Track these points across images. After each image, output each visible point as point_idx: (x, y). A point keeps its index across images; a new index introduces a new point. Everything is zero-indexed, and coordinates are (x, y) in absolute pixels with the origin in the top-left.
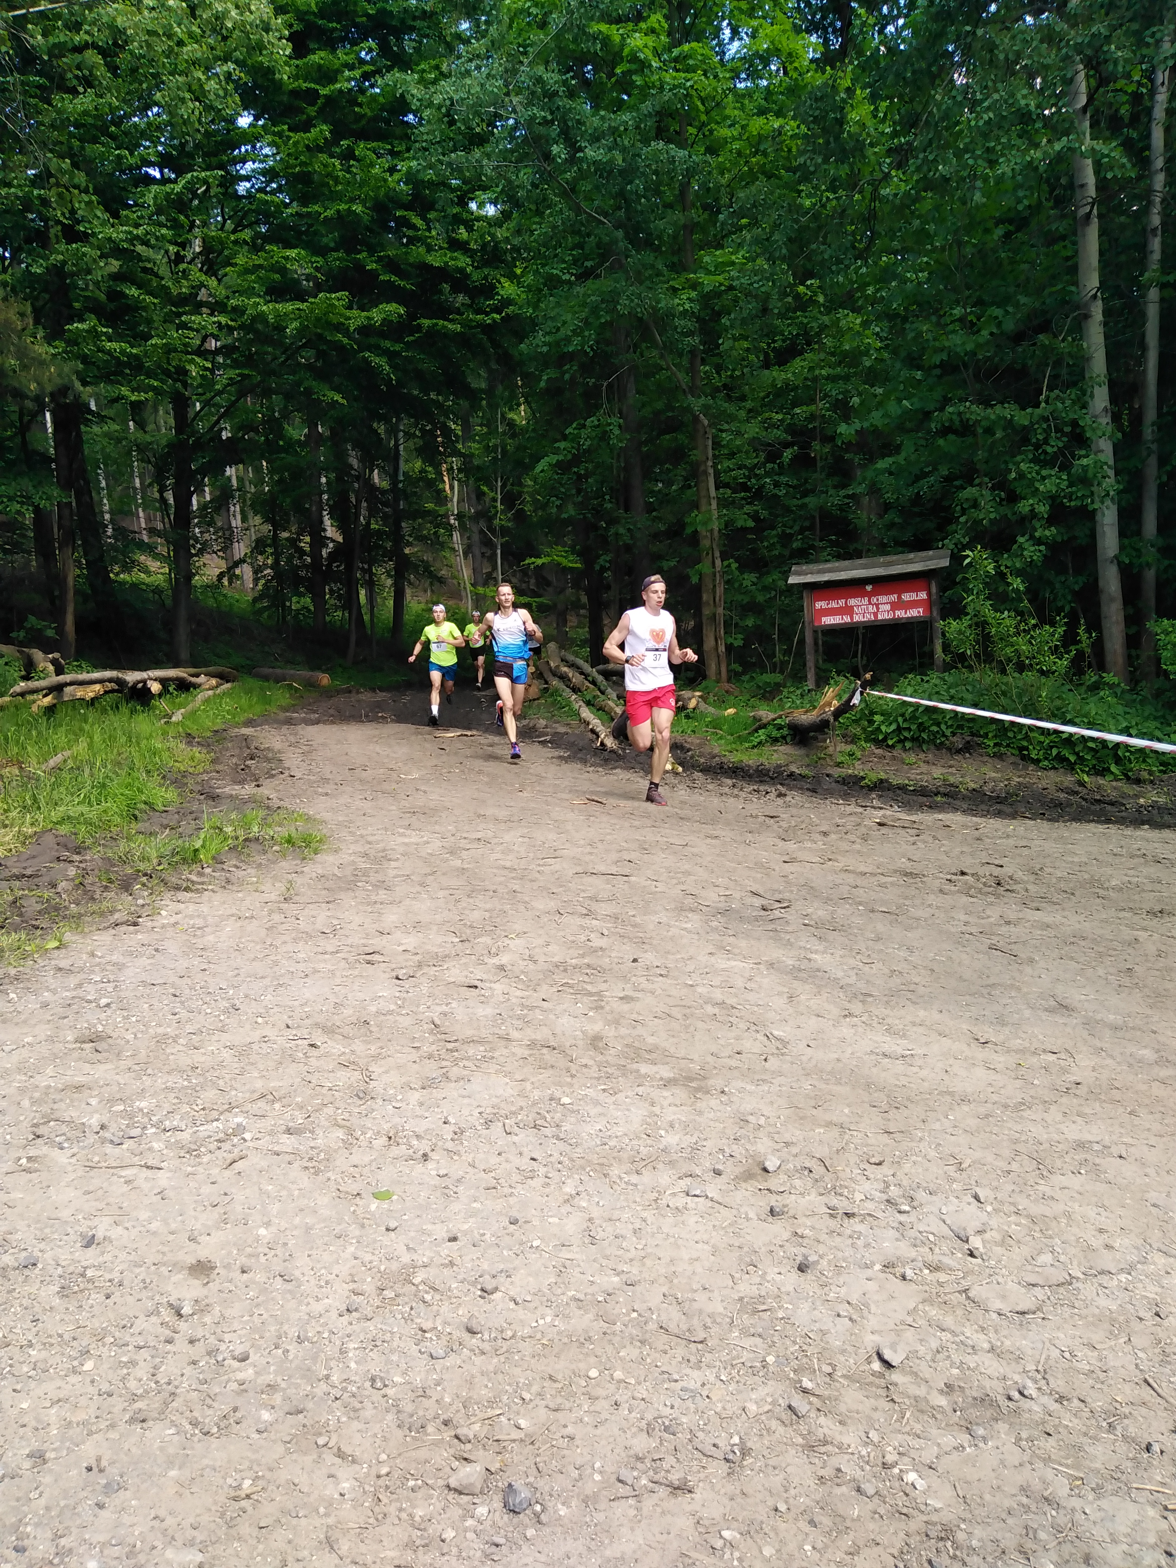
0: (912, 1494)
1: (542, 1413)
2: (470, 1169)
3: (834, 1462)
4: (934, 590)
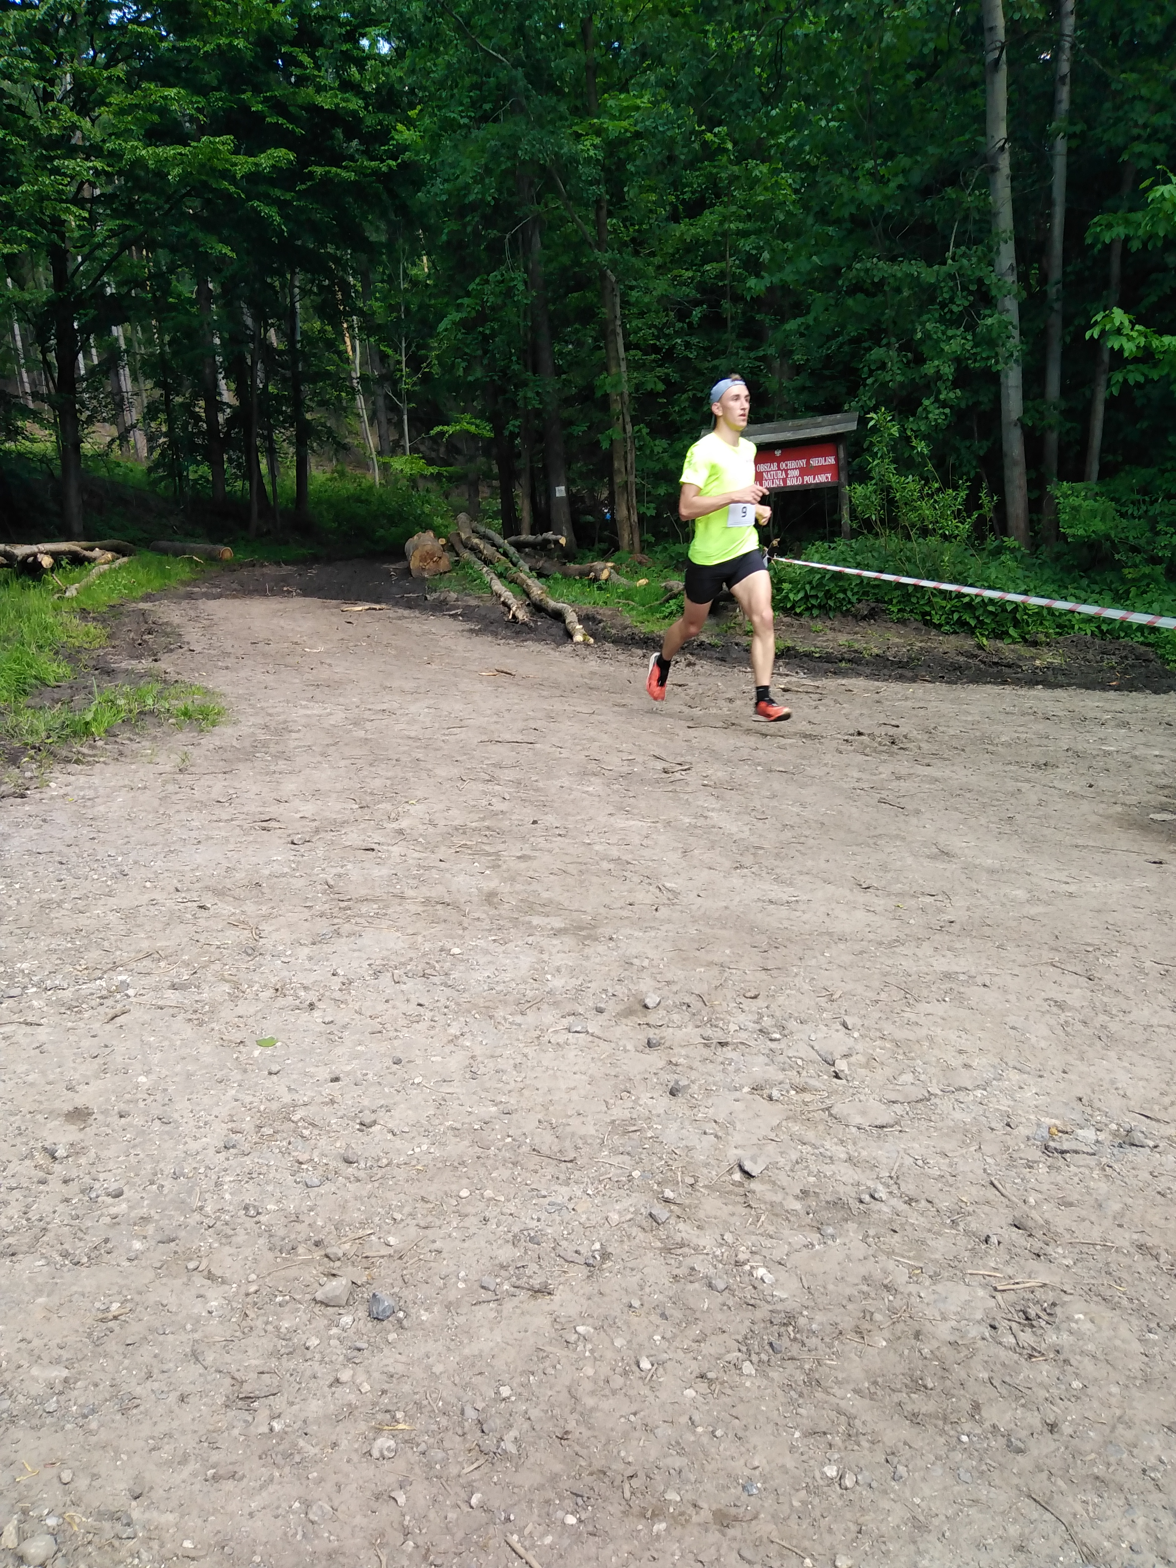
0: (760, 1287)
1: (413, 1231)
2: (356, 1016)
3: (689, 1262)
4: (842, 455)
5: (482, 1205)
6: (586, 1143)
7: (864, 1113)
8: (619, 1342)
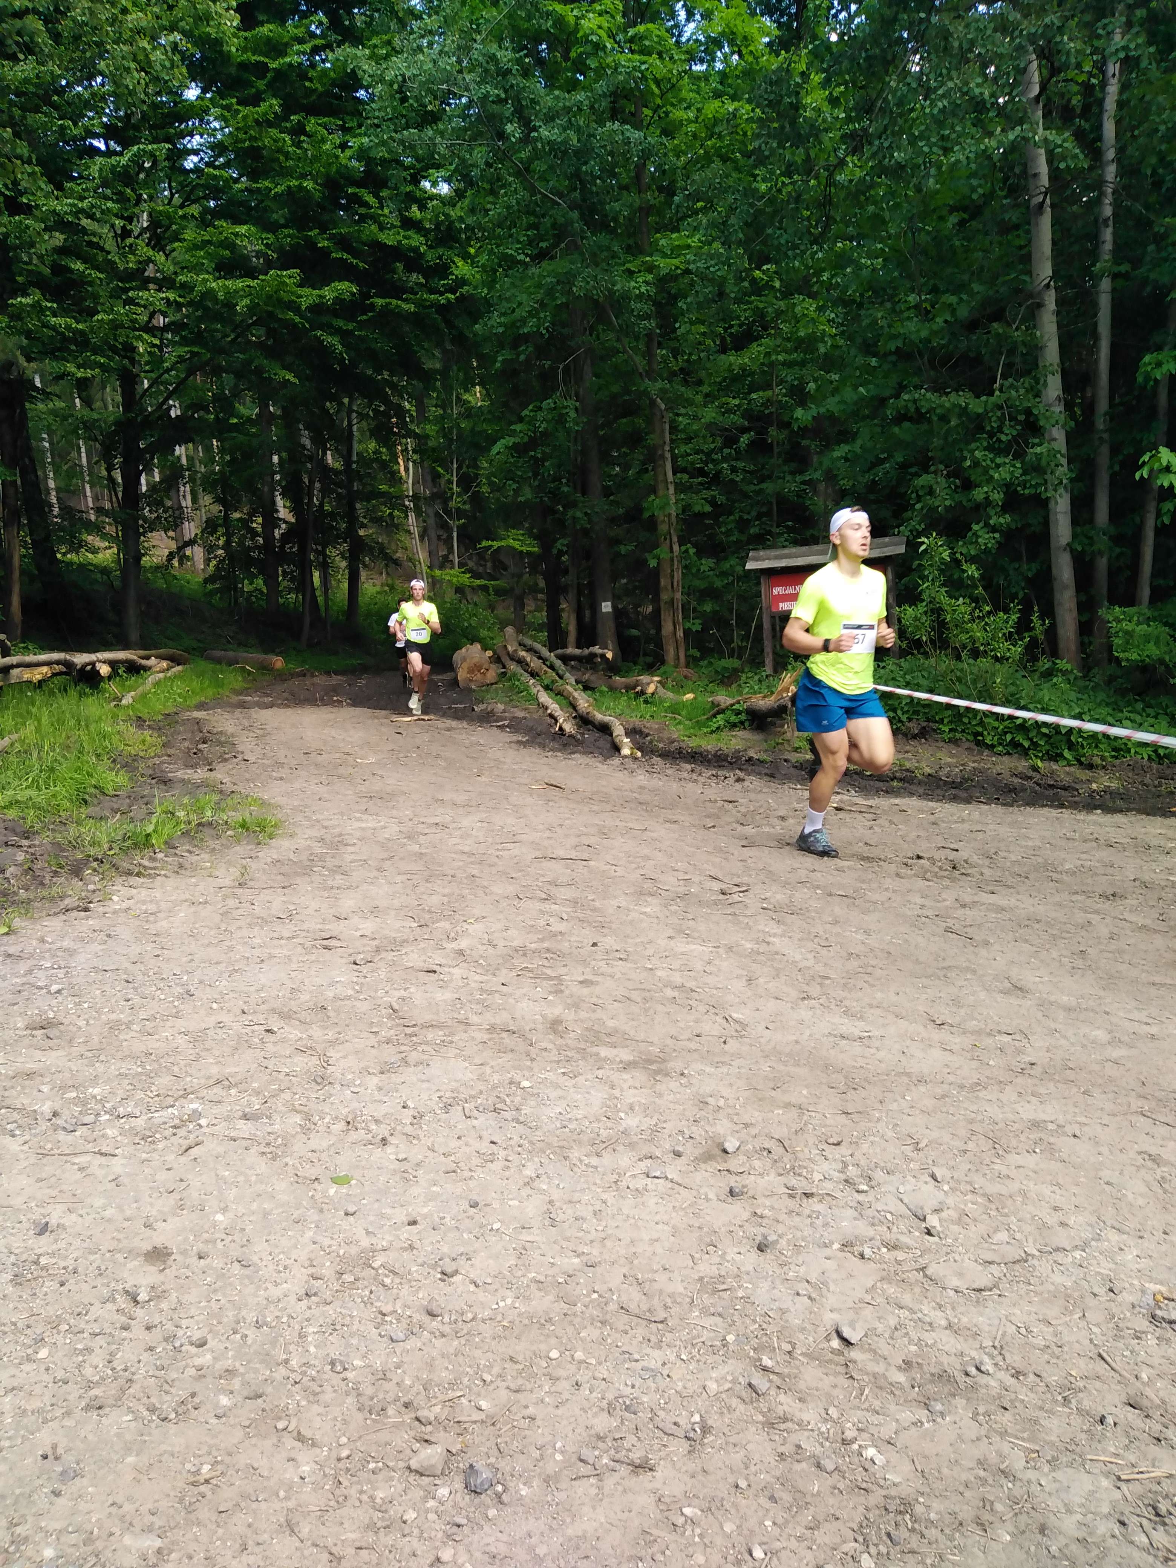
0: (871, 1470)
1: (503, 1394)
2: (430, 1153)
3: (794, 1438)
5: (573, 1368)
6: (675, 1302)
7: (960, 1275)
8: (729, 1527)
